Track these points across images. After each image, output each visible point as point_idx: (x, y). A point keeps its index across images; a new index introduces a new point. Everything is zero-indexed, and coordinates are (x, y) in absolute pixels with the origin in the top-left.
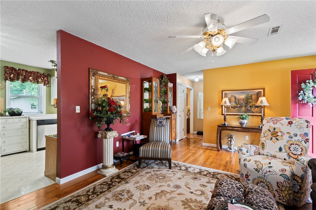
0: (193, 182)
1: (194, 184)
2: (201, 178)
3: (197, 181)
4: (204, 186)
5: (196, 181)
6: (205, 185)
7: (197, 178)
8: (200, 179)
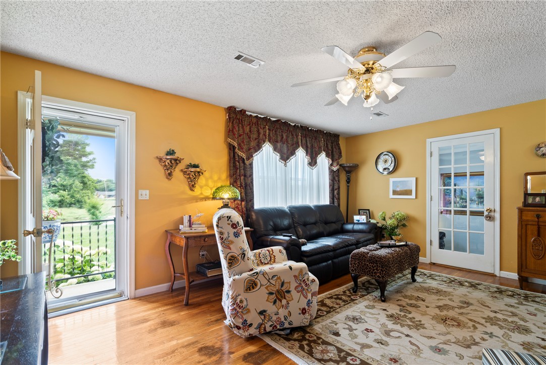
0: (403, 353)
1: (399, 350)
2: (379, 358)
3: (392, 355)
4: (381, 342)
5: (395, 354)
6: (378, 343)
7: (391, 360)
8: (382, 356)
